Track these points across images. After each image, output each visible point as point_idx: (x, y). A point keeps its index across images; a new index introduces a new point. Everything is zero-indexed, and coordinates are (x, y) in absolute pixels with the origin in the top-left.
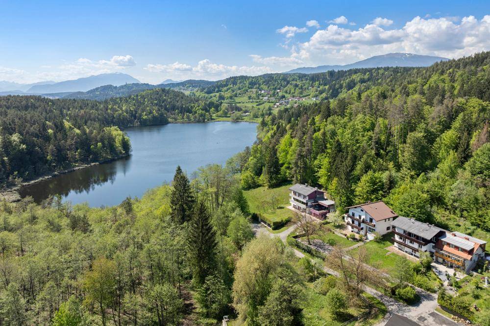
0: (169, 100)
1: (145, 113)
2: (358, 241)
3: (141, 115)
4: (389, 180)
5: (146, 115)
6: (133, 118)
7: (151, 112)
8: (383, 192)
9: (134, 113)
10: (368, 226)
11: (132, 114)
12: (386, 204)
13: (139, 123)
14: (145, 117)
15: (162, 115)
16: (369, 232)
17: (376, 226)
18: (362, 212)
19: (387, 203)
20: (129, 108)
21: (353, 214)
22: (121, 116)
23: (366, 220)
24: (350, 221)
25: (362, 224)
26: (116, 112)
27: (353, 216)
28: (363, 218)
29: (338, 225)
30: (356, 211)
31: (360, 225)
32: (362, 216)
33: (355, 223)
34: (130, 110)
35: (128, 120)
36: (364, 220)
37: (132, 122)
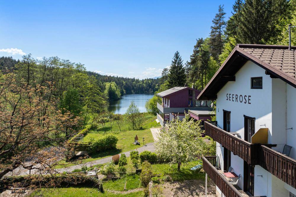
1: (157, 84)
3: (155, 86)
6: (148, 88)
9: (150, 84)
13: (152, 91)
20: (148, 82)
21: (227, 115)
22: (141, 86)
23: (281, 147)
24: (219, 156)
25: (258, 170)
26: (138, 83)
27: (225, 129)
28: (264, 132)
29: (192, 171)
30: (234, 96)
31: (252, 178)
32: (260, 117)
33: (232, 165)
34: (148, 83)
35: (146, 88)
36: (270, 146)
37: (148, 90)
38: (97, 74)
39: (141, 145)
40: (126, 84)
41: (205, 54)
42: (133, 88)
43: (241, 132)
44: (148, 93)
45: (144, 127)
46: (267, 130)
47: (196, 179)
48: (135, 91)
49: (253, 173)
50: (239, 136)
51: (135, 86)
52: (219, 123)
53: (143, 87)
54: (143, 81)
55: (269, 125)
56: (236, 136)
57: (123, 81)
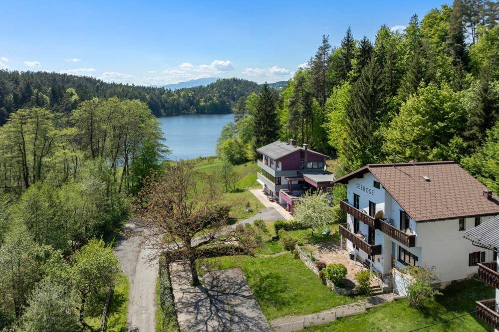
0: (239, 89)
1: (203, 99)
2: (352, 295)
3: (199, 101)
4: (484, 100)
5: (204, 101)
6: (189, 104)
7: (210, 99)
8: (466, 139)
9: (192, 98)
10: (398, 244)
11: (189, 100)
12: (473, 174)
13: (195, 110)
14: (202, 104)
15: (223, 103)
16: (398, 264)
17: (418, 244)
18: (375, 189)
19: (477, 172)
20: (187, 94)
21: (356, 198)
22: (176, 102)
23: (388, 220)
24: (350, 223)
25: (377, 232)
26: (171, 97)
27: (355, 206)
28: (380, 212)
29: (324, 235)
30: (363, 187)
31: (374, 237)
32: (378, 203)
33: (360, 229)
34: (188, 96)
35: (184, 106)
36: (383, 220)
37: (187, 109)
38: (99, 81)
39: (255, 212)
40: (152, 99)
41: (307, 96)
42: (163, 106)
43: (367, 210)
44: (188, 114)
45: (241, 188)
46: (382, 211)
47: (328, 240)
48: (167, 111)
49: (374, 234)
50: (365, 212)
51: (167, 102)
52: (349, 201)
53: (179, 104)
54: (178, 92)
55: (383, 209)
56: (364, 212)
57: (146, 94)
